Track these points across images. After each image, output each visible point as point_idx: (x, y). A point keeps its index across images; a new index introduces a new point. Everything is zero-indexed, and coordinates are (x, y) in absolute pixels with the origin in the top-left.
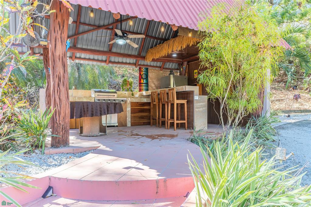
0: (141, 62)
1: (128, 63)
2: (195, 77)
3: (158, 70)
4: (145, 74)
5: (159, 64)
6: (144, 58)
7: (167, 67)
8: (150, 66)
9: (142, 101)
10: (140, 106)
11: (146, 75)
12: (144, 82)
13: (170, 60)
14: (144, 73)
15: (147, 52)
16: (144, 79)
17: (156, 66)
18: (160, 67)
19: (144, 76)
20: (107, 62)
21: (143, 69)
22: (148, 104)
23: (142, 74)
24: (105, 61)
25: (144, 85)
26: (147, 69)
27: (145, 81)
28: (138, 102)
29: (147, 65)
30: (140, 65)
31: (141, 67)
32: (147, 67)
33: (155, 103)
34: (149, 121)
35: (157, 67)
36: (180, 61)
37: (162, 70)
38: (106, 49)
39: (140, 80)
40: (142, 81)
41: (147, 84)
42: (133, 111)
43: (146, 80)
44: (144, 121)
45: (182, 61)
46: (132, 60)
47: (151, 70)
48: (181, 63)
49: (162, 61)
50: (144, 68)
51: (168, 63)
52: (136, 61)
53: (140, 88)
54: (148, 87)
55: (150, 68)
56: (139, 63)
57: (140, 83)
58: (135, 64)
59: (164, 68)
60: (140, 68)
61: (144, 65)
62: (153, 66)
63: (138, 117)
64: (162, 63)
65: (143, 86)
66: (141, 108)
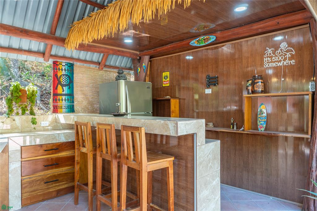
0: (57, 50)
1: (25, 51)
2: (164, 85)
3: (94, 69)
4: (66, 75)
5: (96, 57)
6: (62, 41)
7: (112, 63)
8: (79, 60)
9: (54, 141)
10: (46, 153)
11: (69, 77)
12: (63, 91)
13: (119, 51)
14: (64, 72)
15: (70, 29)
16: (65, 85)
17: (90, 60)
18: (99, 64)
19: (63, 80)
21: (63, 66)
22: (71, 145)
23: (59, 74)
25: (64, 97)
26: (71, 66)
27: (66, 90)
28: (41, 146)
29: (71, 58)
30: (55, 56)
31: (57, 62)
32: (72, 62)
33: (84, 150)
34: (71, 184)
35: (92, 62)
36: (137, 55)
37: (102, 69)
39: (55, 88)
40: (60, 90)
41: (71, 95)
43: (69, 88)
44: (59, 188)
45: (140, 54)
46: (36, 45)
47: (80, 67)
48: (138, 58)
49: (102, 52)
50: (64, 64)
51: (114, 56)
53: (56, 104)
54: (73, 102)
55: (77, 64)
56: (53, 53)
57: (56, 95)
58: (42, 54)
59: (105, 66)
60: (55, 63)
61: (64, 57)
62: (85, 61)
63: (43, 180)
64: (102, 54)
65: (62, 100)
66: (52, 159)
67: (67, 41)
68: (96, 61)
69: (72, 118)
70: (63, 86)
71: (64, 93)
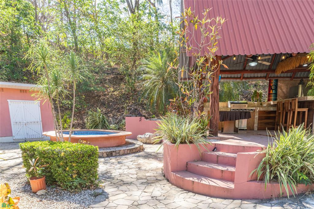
0: (272, 75)
1: (259, 77)
3: (288, 80)
5: (289, 75)
6: (274, 71)
7: (298, 76)
8: (281, 77)
9: (269, 110)
10: (266, 114)
11: (276, 86)
14: (273, 84)
15: (277, 65)
16: (274, 90)
17: (286, 76)
18: (290, 77)
19: (273, 87)
20: (241, 78)
21: (273, 81)
22: (274, 112)
23: (271, 85)
24: (240, 78)
25: (273, 95)
28: (265, 111)
29: (277, 77)
30: (269, 78)
31: (271, 80)
32: (277, 79)
33: (279, 111)
34: (274, 127)
35: (287, 77)
37: (292, 80)
38: (241, 68)
39: (269, 91)
40: (271, 92)
41: (276, 94)
42: (260, 118)
43: (275, 91)
44: (270, 127)
46: (263, 75)
47: (281, 80)
49: (292, 72)
52: (267, 74)
53: (269, 98)
54: (277, 97)
56: (269, 76)
57: (269, 94)
58: (265, 77)
59: (294, 78)
60: (270, 81)
61: (274, 77)
62: (284, 77)
63: (264, 123)
64: (292, 73)
66: (268, 116)
68: (289, 76)
69: (276, 102)
70: (272, 90)
71: (273, 93)
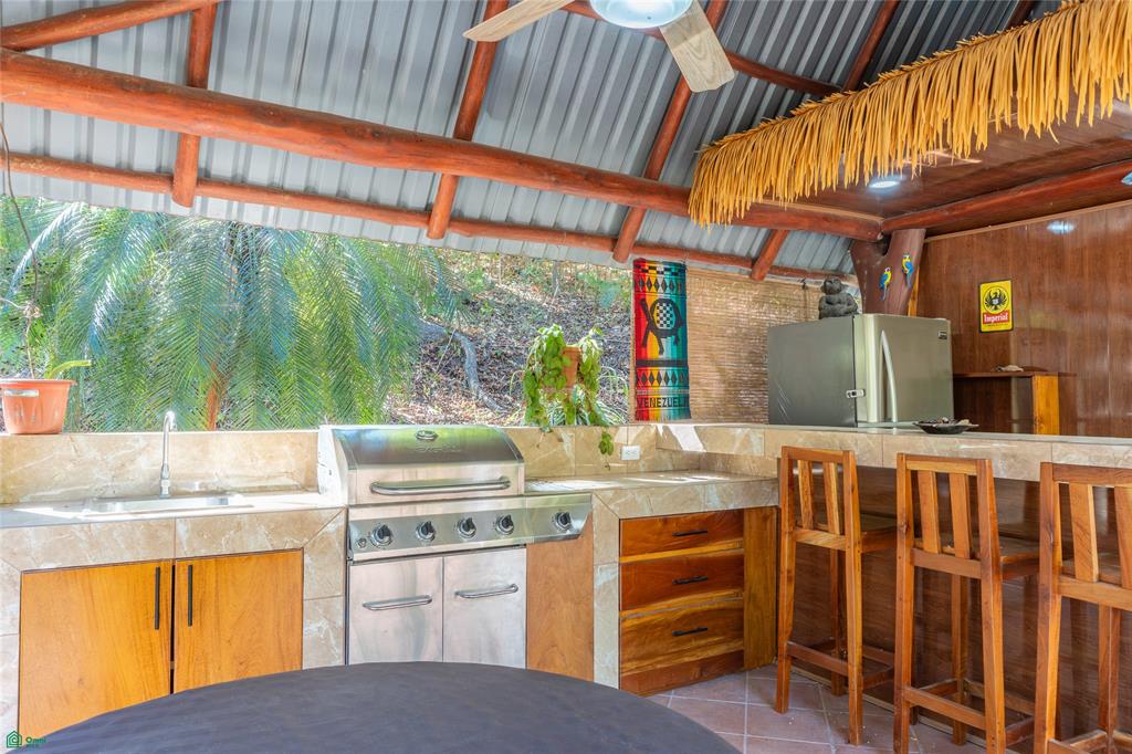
0: (660, 226)
1: (570, 233)
3: (736, 279)
4: (668, 302)
6: (679, 197)
7: (788, 258)
8: (698, 253)
9: (694, 509)
10: (679, 541)
11: (675, 308)
12: (661, 352)
13: (826, 218)
14: (661, 294)
16: (666, 334)
18: (752, 262)
19: (662, 318)
20: (439, 217)
21: (659, 275)
23: (650, 300)
24: (425, 215)
25: (663, 371)
26: (680, 271)
27: (669, 349)
28: (666, 520)
29: (679, 249)
30: (640, 245)
31: (644, 261)
32: (676, 261)
34: (733, 646)
35: (732, 258)
36: (876, 228)
37: (762, 278)
39: (641, 343)
40: (653, 351)
41: (681, 363)
42: (635, 591)
43: (676, 342)
44: (708, 653)
45: (886, 224)
46: (597, 212)
47: (699, 275)
48: (879, 237)
50: (661, 268)
52: (625, 214)
53: (643, 392)
54: (687, 387)
55: (693, 265)
57: (642, 363)
58: (613, 240)
59: (771, 268)
60: (639, 266)
61: (660, 247)
62: (714, 256)
63: (667, 625)
64: (764, 231)
65: (659, 380)
66: (688, 560)
67: (694, 197)
68: (744, 254)
70: (660, 334)
71: (664, 357)
